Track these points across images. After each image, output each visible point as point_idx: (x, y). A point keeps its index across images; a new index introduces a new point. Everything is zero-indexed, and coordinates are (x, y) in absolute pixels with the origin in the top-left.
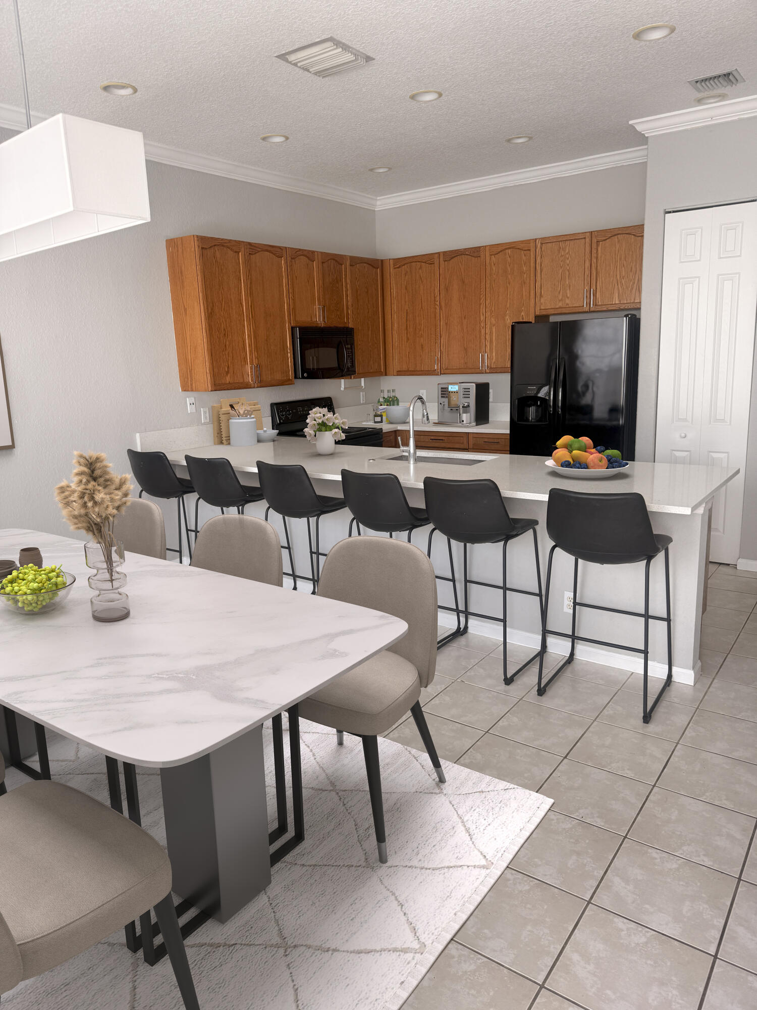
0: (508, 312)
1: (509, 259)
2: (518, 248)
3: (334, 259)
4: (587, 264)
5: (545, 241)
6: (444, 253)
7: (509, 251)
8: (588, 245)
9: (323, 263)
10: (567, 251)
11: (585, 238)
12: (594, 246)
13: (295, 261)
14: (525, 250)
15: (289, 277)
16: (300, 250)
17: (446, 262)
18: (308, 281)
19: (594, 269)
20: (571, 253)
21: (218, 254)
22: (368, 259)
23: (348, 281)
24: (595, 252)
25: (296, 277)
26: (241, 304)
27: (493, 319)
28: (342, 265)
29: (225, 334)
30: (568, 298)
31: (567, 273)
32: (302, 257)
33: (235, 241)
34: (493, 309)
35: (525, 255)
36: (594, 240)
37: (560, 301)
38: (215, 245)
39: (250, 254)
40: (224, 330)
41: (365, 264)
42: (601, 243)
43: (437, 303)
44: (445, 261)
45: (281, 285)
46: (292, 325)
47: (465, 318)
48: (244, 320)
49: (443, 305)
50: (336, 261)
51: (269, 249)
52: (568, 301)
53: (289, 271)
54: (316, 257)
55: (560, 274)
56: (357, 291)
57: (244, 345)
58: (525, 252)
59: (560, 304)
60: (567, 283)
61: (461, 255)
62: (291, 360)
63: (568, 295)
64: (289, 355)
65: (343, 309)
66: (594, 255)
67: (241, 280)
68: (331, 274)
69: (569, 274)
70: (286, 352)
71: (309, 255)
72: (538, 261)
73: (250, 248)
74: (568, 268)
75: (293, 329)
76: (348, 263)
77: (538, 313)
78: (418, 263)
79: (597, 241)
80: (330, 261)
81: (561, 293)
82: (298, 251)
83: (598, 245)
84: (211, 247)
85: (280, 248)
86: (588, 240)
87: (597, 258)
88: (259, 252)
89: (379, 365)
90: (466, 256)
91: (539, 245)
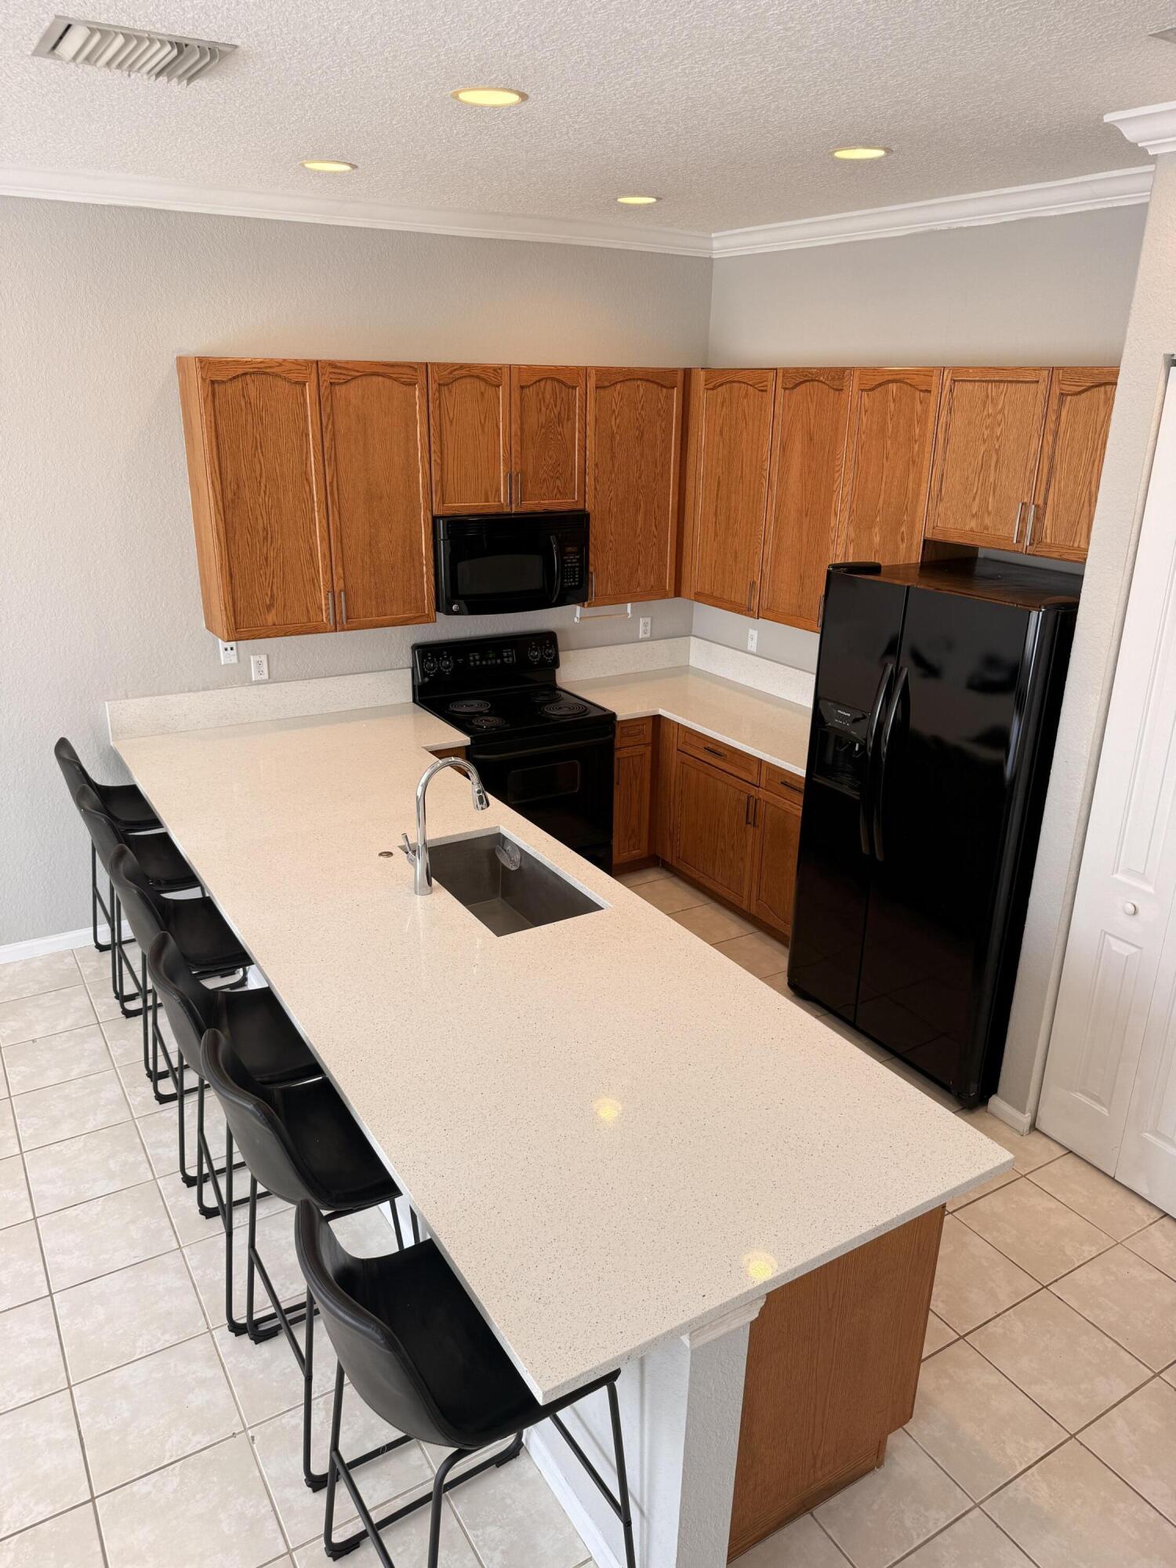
0: (878, 519)
1: (892, 405)
2: (911, 385)
3: (553, 379)
4: (1035, 444)
5: (961, 375)
6: (786, 371)
7: (893, 387)
8: (1040, 397)
9: (522, 387)
10: (1000, 407)
11: (1038, 382)
12: (1054, 404)
13: (450, 392)
14: (921, 391)
15: (432, 421)
16: (462, 366)
17: (787, 391)
18: (483, 426)
19: (1045, 460)
20: (1006, 412)
21: (252, 392)
22: (646, 370)
23: (590, 418)
24: (1054, 419)
25: (451, 422)
26: (307, 480)
27: (851, 529)
28: (574, 388)
29: (266, 538)
30: (989, 514)
31: (994, 458)
32: (468, 380)
33: (296, 362)
34: (854, 506)
35: (921, 402)
36: (1056, 390)
37: (973, 516)
38: (245, 374)
39: (331, 383)
40: (265, 529)
41: (639, 382)
42: (1069, 398)
43: (764, 473)
44: (785, 389)
45: (410, 437)
46: (435, 513)
47: (806, 515)
48: (313, 509)
49: (775, 478)
50: (559, 381)
51: (381, 370)
52: (987, 521)
53: (431, 409)
54: (506, 378)
55: (980, 458)
56: (613, 437)
57: (311, 555)
58: (921, 393)
59: (973, 524)
60: (992, 480)
61: (813, 380)
62: (428, 578)
63: (990, 508)
64: (424, 568)
65: (572, 475)
66: (1051, 425)
67: (307, 435)
68: (543, 409)
69: (998, 459)
70: (417, 564)
71: (487, 377)
72: (943, 419)
73: (330, 373)
74: (997, 447)
75: (435, 519)
76: (592, 383)
77: (929, 536)
78: (743, 385)
79: (1062, 394)
80: (542, 383)
81: (977, 500)
82: (455, 370)
83: (1061, 403)
84: (234, 378)
85: (411, 366)
86: (1042, 387)
87: (1056, 433)
88: (355, 378)
89: (661, 578)
90: (820, 384)
91: (948, 384)
